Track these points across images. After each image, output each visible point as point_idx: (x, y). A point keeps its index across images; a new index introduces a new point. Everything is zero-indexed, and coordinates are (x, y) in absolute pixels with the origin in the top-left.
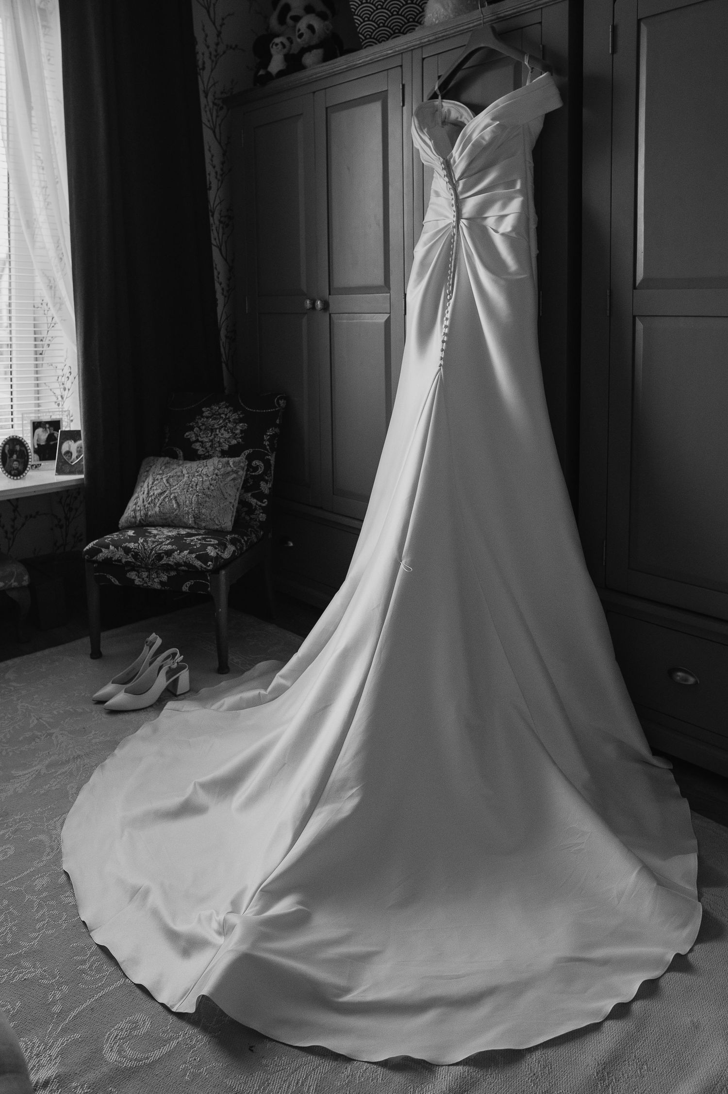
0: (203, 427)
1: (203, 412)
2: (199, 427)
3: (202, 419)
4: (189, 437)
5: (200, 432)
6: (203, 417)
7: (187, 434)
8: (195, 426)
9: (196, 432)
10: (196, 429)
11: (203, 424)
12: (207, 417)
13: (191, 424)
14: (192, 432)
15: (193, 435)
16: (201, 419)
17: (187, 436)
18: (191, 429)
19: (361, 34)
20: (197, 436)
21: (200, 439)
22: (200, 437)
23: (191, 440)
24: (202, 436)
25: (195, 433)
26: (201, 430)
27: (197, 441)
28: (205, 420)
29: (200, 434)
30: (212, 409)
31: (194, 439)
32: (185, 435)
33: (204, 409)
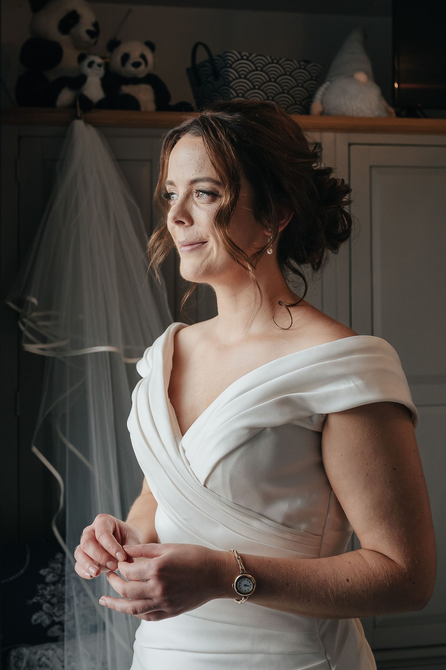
0: (55, 600)
1: (44, 577)
2: (49, 602)
3: (48, 588)
4: (39, 621)
5: (53, 608)
6: (47, 584)
7: (35, 617)
8: (42, 601)
9: (48, 611)
10: (45, 606)
11: (53, 596)
12: (54, 583)
13: (34, 600)
14: (41, 613)
15: (45, 617)
16: (46, 589)
17: (36, 620)
18: (38, 607)
19: (234, 90)
20: (50, 615)
21: (56, 619)
22: (56, 616)
23: (44, 625)
24: (58, 614)
25: (46, 613)
26: (52, 605)
27: (53, 623)
28: (53, 588)
29: (54, 613)
30: (54, 569)
31: (47, 622)
32: (33, 620)
33: (43, 572)
